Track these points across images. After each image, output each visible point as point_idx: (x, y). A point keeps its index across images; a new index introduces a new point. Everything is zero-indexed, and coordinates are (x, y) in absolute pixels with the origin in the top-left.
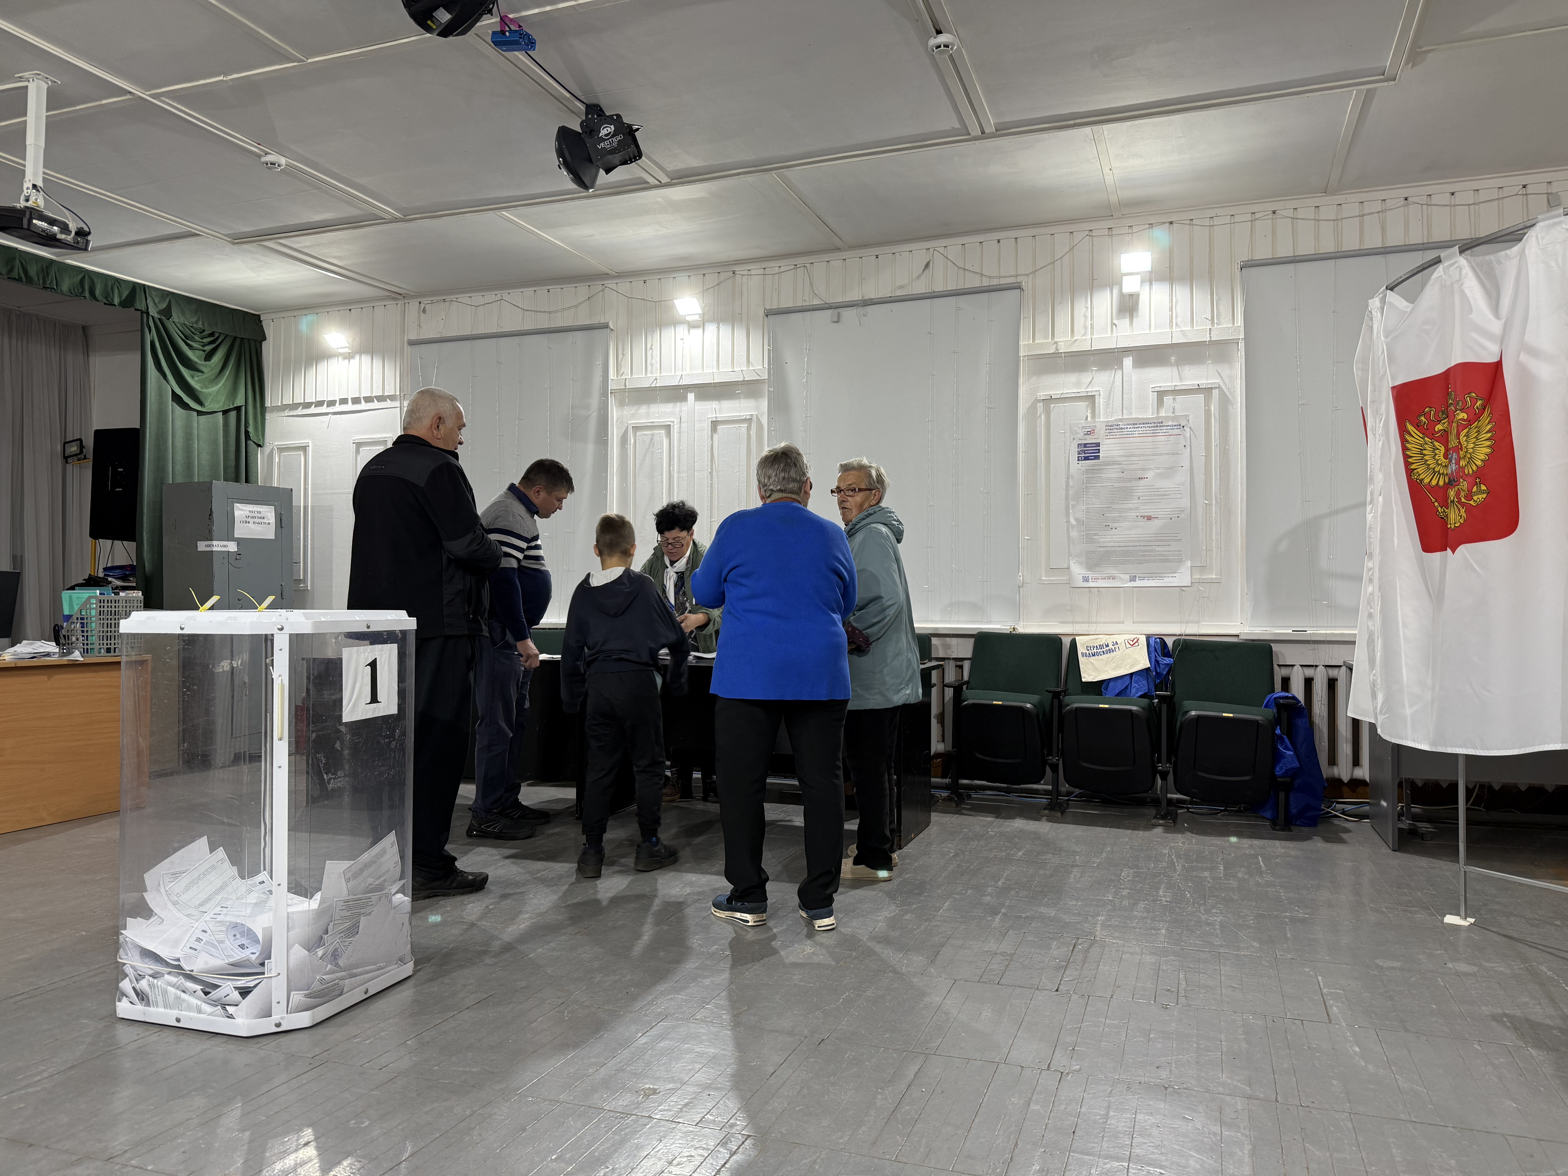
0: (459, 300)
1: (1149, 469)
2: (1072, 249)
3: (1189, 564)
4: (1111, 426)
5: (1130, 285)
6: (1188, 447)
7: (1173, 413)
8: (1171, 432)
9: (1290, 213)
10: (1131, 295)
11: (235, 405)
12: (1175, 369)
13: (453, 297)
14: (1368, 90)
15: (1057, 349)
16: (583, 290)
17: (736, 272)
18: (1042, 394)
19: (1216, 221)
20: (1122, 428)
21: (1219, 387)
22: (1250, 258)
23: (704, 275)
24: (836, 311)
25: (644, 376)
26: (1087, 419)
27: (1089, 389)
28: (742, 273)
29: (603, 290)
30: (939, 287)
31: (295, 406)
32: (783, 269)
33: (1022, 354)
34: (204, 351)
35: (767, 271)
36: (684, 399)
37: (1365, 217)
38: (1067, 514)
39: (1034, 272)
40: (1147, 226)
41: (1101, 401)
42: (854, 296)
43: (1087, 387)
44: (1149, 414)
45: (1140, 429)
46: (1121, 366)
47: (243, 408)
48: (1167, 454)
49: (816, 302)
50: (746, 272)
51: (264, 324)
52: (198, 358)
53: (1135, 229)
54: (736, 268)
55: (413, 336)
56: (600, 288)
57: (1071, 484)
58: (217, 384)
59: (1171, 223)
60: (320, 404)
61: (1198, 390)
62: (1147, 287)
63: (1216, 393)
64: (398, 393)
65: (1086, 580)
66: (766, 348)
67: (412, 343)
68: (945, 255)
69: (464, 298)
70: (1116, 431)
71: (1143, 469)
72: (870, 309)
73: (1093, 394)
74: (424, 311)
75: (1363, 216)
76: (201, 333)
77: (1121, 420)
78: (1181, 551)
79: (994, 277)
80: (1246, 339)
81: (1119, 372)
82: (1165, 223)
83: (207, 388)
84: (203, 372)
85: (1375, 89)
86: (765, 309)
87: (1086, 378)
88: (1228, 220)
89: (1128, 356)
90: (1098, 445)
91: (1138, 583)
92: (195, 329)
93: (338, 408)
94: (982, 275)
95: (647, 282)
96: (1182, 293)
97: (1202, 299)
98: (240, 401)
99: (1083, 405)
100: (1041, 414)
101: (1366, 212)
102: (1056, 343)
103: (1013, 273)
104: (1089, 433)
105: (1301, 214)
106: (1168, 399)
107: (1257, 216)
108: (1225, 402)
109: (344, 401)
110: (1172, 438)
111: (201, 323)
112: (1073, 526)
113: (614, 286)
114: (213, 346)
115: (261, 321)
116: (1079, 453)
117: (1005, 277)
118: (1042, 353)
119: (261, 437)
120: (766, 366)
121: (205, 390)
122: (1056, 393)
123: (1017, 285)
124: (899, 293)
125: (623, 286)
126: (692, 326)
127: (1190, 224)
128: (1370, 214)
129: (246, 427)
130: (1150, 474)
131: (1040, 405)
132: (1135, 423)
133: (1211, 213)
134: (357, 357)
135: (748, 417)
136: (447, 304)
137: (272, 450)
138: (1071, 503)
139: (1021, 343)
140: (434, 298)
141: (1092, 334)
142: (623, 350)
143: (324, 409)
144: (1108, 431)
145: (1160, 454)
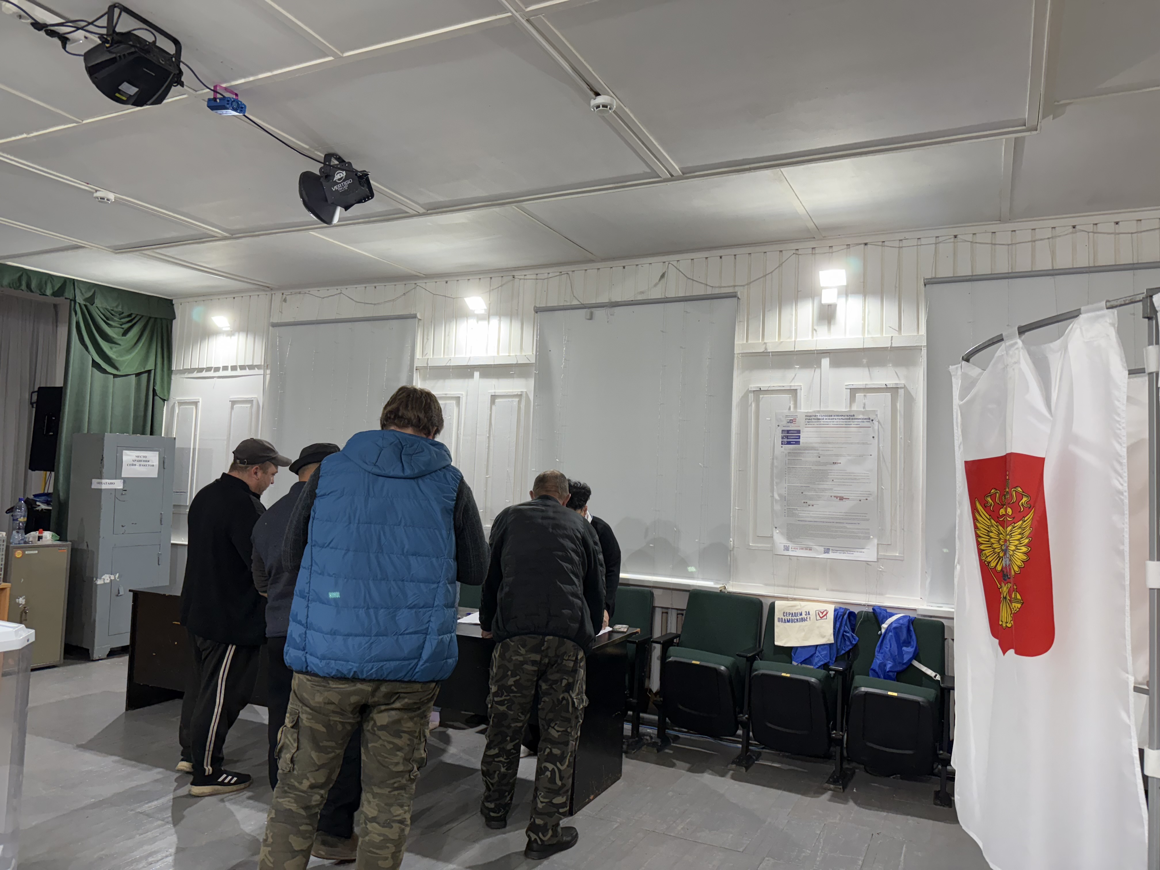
0: (311, 293)
1: (841, 455)
2: (781, 265)
3: (875, 541)
4: (810, 416)
5: (828, 297)
6: (876, 438)
7: (864, 408)
8: (862, 424)
9: (969, 238)
10: (829, 305)
11: (146, 369)
12: (867, 369)
13: (306, 290)
14: (1016, 139)
15: (766, 349)
16: (400, 288)
17: (516, 277)
18: (753, 386)
19: (905, 243)
20: (819, 419)
21: (904, 387)
22: (934, 276)
23: (491, 278)
24: (588, 311)
25: (442, 356)
26: (790, 409)
27: (792, 384)
28: (520, 277)
29: (415, 288)
30: (671, 294)
31: (191, 370)
32: (550, 275)
33: (736, 351)
34: (123, 328)
35: (539, 277)
36: (471, 376)
37: (1037, 242)
38: (772, 491)
39: (749, 284)
40: (846, 246)
41: (802, 395)
42: (604, 299)
43: (791, 381)
44: (843, 408)
45: (834, 420)
46: (819, 366)
47: (153, 372)
48: (858, 443)
49: (575, 302)
50: (523, 277)
51: (175, 307)
52: (116, 334)
53: (835, 249)
54: (515, 273)
55: (275, 320)
56: (414, 286)
57: (776, 464)
58: (130, 353)
59: (866, 244)
60: (209, 369)
61: (886, 389)
62: (843, 300)
63: (901, 392)
64: (263, 364)
65: (787, 549)
66: (535, 338)
67: (274, 325)
68: (678, 268)
69: (314, 291)
70: (814, 421)
71: (837, 455)
72: (617, 310)
73: (795, 388)
74: (285, 300)
75: (1034, 241)
76: (120, 315)
77: (819, 412)
78: (868, 529)
79: (716, 287)
80: (928, 346)
81: (818, 371)
82: (860, 244)
83: (121, 356)
84: (119, 345)
85: (1024, 137)
86: (535, 307)
87: (790, 374)
88: (915, 242)
89: (824, 357)
90: (799, 432)
91: (831, 555)
92: (116, 312)
93: (221, 373)
94: (707, 285)
95: (448, 282)
96: (873, 305)
97: (890, 310)
98: (150, 366)
99: (787, 396)
100: (752, 403)
101: (1038, 237)
102: (765, 343)
103: (732, 284)
104: (791, 421)
105: (979, 238)
106: (859, 396)
107: (941, 239)
108: (910, 400)
109: (225, 368)
110: (862, 430)
111: (120, 307)
112: (776, 500)
113: (423, 285)
114: (130, 324)
115: (173, 305)
116: (783, 438)
117: (725, 287)
118: (754, 351)
119: (166, 393)
120: (534, 352)
121: (121, 359)
122: (764, 385)
123: (734, 294)
124: (640, 297)
125: (430, 285)
126: (480, 318)
127: (882, 246)
128: (1041, 240)
129: (154, 386)
130: (842, 460)
131: (751, 396)
132: (831, 415)
133: (901, 236)
134: (237, 335)
135: (519, 393)
136: (301, 295)
137: (174, 403)
138: (775, 480)
139: (736, 343)
140: (293, 291)
141: (796, 337)
142: (428, 335)
143: (211, 374)
144: (807, 420)
145: (852, 443)
